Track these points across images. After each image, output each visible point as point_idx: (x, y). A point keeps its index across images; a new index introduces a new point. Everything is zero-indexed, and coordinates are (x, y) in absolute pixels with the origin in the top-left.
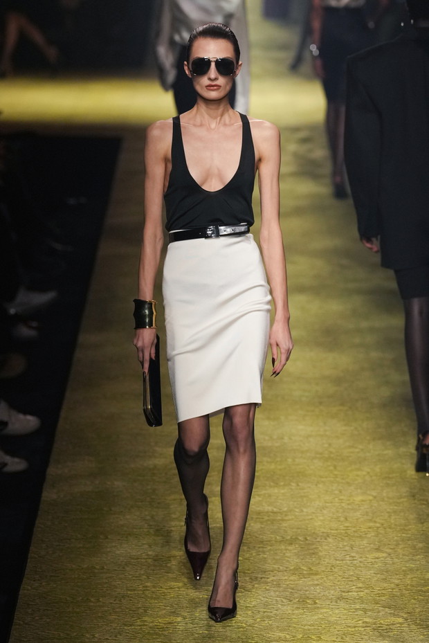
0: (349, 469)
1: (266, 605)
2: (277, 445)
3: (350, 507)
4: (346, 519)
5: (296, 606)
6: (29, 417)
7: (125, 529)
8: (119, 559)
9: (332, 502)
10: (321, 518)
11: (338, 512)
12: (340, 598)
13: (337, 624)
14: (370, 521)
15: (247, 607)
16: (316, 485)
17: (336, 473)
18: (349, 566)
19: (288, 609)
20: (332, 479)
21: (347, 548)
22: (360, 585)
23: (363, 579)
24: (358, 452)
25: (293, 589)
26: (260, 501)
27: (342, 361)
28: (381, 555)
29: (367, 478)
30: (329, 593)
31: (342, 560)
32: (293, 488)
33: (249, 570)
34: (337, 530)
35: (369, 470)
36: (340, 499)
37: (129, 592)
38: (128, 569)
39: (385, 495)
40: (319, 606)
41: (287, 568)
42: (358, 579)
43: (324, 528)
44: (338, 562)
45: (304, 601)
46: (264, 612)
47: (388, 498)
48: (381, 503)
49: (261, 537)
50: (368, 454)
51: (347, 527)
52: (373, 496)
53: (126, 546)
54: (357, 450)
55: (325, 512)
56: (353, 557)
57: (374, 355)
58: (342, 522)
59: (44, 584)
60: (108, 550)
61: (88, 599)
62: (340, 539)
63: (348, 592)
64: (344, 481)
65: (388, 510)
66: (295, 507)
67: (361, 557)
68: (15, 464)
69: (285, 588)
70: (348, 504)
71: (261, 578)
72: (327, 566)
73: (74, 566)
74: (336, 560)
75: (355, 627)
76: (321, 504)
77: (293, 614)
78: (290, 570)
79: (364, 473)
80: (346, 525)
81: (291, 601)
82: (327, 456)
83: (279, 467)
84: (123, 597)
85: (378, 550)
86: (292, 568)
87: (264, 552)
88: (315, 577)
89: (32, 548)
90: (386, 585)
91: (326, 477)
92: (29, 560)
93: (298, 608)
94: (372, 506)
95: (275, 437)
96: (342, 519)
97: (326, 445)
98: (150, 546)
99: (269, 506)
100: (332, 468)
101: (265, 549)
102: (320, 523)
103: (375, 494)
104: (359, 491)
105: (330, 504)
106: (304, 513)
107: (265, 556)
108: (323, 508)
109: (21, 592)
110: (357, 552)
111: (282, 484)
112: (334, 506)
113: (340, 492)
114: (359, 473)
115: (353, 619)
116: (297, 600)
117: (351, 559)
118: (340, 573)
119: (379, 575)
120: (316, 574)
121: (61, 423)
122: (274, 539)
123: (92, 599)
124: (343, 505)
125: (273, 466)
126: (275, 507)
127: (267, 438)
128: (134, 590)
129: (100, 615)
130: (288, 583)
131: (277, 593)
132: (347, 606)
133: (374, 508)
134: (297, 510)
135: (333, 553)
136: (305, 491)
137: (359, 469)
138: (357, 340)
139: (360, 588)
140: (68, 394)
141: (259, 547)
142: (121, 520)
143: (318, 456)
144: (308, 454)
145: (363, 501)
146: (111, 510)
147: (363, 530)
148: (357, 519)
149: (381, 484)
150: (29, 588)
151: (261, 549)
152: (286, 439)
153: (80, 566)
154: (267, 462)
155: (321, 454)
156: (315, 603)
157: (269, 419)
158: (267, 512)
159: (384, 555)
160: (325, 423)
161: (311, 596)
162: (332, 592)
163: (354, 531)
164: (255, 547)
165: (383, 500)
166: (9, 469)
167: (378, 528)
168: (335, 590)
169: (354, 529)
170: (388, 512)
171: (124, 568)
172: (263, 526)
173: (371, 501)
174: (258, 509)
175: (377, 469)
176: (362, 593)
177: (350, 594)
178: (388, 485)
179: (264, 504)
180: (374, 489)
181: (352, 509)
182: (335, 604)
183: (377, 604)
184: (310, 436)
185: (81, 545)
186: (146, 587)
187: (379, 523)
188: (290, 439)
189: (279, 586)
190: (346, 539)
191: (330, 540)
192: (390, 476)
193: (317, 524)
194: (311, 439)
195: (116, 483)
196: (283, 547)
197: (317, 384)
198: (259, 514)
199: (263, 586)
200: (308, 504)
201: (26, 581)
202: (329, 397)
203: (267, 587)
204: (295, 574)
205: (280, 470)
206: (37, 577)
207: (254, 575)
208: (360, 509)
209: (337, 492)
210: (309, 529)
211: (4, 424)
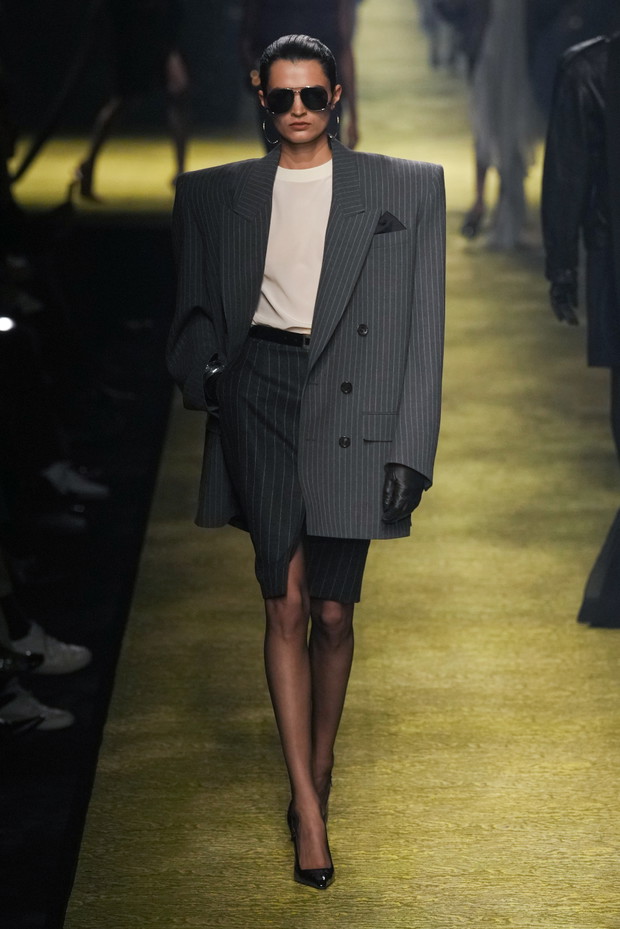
0: (556, 721)
2: (446, 686)
3: (556, 778)
4: (552, 797)
6: (75, 648)
7: (222, 813)
8: (214, 860)
9: (529, 772)
10: (514, 796)
11: (538, 785)
12: (544, 915)
14: (588, 799)
16: (506, 746)
17: (535, 728)
18: (556, 867)
20: (531, 737)
21: (554, 840)
22: (575, 895)
23: (578, 886)
24: (568, 697)
25: (474, 902)
26: (422, 771)
27: (541, 561)
28: (604, 850)
29: (582, 735)
30: (528, 907)
31: (547, 859)
32: (472, 750)
33: (407, 874)
34: (538, 813)
35: (583, 723)
36: (541, 767)
37: (230, 909)
38: (227, 874)
39: (608, 760)
41: (464, 870)
42: (571, 885)
43: (519, 811)
44: (540, 861)
45: (490, 920)
47: (613, 764)
48: (603, 772)
49: (425, 824)
50: (582, 700)
51: (555, 808)
52: (590, 762)
53: (224, 839)
54: (566, 693)
55: (520, 786)
56: (563, 853)
58: (545, 801)
59: (103, 897)
60: (198, 845)
61: (168, 920)
62: (543, 827)
63: (557, 905)
64: (547, 740)
65: (614, 783)
66: (476, 780)
67: (575, 854)
68: (57, 719)
69: (462, 901)
70: (554, 775)
71: (427, 886)
72: (525, 867)
73: (146, 870)
74: (538, 858)
76: (513, 775)
78: (470, 874)
79: (577, 728)
80: (552, 805)
81: (471, 920)
82: (521, 702)
83: (449, 720)
84: (220, 916)
85: (600, 842)
86: (472, 871)
87: (429, 847)
88: (507, 885)
89: (84, 845)
90: (613, 895)
91: (521, 735)
92: (79, 862)
94: (589, 778)
95: (443, 675)
96: (546, 797)
97: (520, 687)
98: (260, 840)
99: (435, 777)
100: (528, 720)
101: (431, 843)
102: (512, 803)
103: (594, 759)
104: (570, 754)
105: (527, 775)
106: (489, 789)
107: (432, 853)
108: (517, 781)
109: (69, 909)
110: (569, 847)
111: (455, 744)
112: (533, 777)
113: (543, 756)
114: (570, 727)
116: (481, 918)
117: (560, 856)
118: (545, 878)
119: (602, 881)
120: (507, 880)
121: (123, 656)
122: (444, 827)
123: (175, 920)
125: (441, 718)
126: (445, 780)
127: (430, 676)
128: (238, 905)
130: (467, 892)
131: (451, 908)
133: (592, 779)
134: (477, 784)
135: (533, 847)
136: (489, 755)
137: (568, 722)
138: (563, 529)
139: (575, 899)
140: (133, 613)
141: (423, 840)
142: (215, 801)
143: (507, 702)
144: (493, 700)
145: (576, 769)
146: (200, 786)
147: (577, 813)
148: (568, 797)
149: (603, 745)
150: (81, 903)
151: (425, 843)
152: (460, 679)
153: (154, 870)
154: (433, 713)
155: (513, 700)
156: (508, 922)
157: (433, 647)
158: (433, 788)
159: (610, 850)
160: (517, 653)
161: (501, 912)
162: (533, 906)
163: (564, 816)
164: (416, 839)
165: (606, 769)
167: (599, 809)
168: (537, 903)
169: (564, 812)
170: (614, 786)
171: (221, 873)
172: (427, 808)
173: (588, 768)
174: (421, 782)
175: (597, 722)
176: (577, 907)
177: (559, 908)
178: (613, 746)
179: (429, 775)
180: (592, 752)
181: (560, 782)
182: (537, 923)
183: (599, 923)
184: (494, 673)
185: (158, 839)
186: (256, 900)
187: (601, 802)
188: (466, 677)
189: (453, 897)
190: (552, 826)
191: (528, 828)
192: (617, 731)
193: (508, 805)
194: (497, 678)
195: (207, 745)
196: (459, 840)
197: (504, 595)
198: (422, 789)
199: (430, 898)
200: (495, 775)
201: (74, 893)
202: (523, 614)
203: (436, 900)
204: (477, 880)
205: (451, 723)
206: (92, 886)
207: (415, 881)
208: (572, 782)
209: (536, 756)
210: (497, 812)
211: (38, 658)
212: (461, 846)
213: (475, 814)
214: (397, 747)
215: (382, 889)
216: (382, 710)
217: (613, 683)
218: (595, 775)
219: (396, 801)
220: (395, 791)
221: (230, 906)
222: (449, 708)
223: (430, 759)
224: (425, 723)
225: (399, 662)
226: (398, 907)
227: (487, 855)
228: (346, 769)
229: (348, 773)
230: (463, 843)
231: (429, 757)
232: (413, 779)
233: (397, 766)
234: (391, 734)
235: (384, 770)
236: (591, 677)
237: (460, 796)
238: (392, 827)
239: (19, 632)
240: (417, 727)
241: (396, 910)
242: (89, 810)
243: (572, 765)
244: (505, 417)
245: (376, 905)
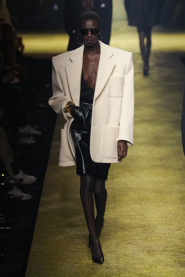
0: (167, 196)
1: (133, 254)
2: (136, 186)
3: (167, 212)
4: (166, 217)
5: (146, 254)
6: (32, 177)
7: (74, 223)
8: (71, 236)
9: (159, 210)
10: (155, 217)
11: (162, 214)
12: (164, 250)
13: (163, 261)
14: (176, 218)
15: (125, 255)
16: (153, 203)
17: (161, 198)
18: (167, 237)
19: (143, 255)
20: (160, 200)
21: (167, 229)
22: (172, 245)
23: (173, 242)
24: (170, 189)
25: (144, 247)
26: (129, 210)
27: (162, 151)
28: (181, 232)
29: (174, 200)
30: (159, 248)
31: (165, 234)
32: (143, 204)
33: (125, 239)
34: (162, 222)
35: (174, 196)
36: (163, 209)
37: (76, 250)
39: (181, 206)
40: (155, 254)
41: (141, 238)
42: (171, 242)
43: (157, 221)
44: (163, 235)
45: (149, 252)
46: (133, 257)
47: (183, 208)
48: (180, 210)
49: (130, 225)
50: (174, 190)
51: (166, 220)
53: (74, 230)
54: (170, 188)
55: (157, 214)
56: (169, 233)
57: (176, 148)
58: (164, 218)
59: (40, 247)
60: (67, 232)
61: (59, 253)
62: (163, 226)
63: (167, 248)
64: (164, 201)
65: (183, 213)
67: (173, 233)
68: (27, 197)
69: (141, 247)
70: (167, 211)
71: (131, 243)
72: (158, 237)
73: (52, 239)
74: (162, 234)
75: (171, 262)
76: (155, 211)
77: (145, 257)
78: (143, 239)
79: (173, 198)
80: (166, 219)
81: (143, 252)
82: (157, 191)
83: (137, 196)
84: (73, 252)
85: (179, 230)
86: (144, 238)
87: (132, 232)
88: (153, 242)
89: (35, 232)
90: (183, 244)
91: (157, 200)
92: (34, 237)
93: (146, 255)
94: (176, 212)
95: (135, 183)
96: (164, 217)
98: (84, 230)
99: (133, 212)
100: (159, 196)
101: (132, 230)
102: (155, 219)
103: (177, 206)
104: (171, 205)
106: (148, 215)
107: (132, 233)
109: (31, 250)
110: (171, 231)
111: (138, 203)
112: (161, 212)
113: (163, 206)
114: (171, 198)
115: (170, 259)
116: (146, 251)
117: (168, 234)
118: (164, 240)
119: (180, 241)
120: (154, 241)
121: (46, 179)
122: (136, 226)
123: (61, 253)
124: (164, 211)
125: (135, 195)
126: (136, 213)
127: (132, 184)
128: (78, 249)
129: (64, 259)
130: (142, 244)
131: (138, 249)
132: (167, 254)
133: (177, 212)
134: (145, 214)
135: (161, 231)
136: (148, 206)
137: (170, 196)
138: (168, 142)
139: (172, 246)
140: (48, 167)
141: (130, 230)
142: (72, 219)
143: (153, 191)
145: (173, 209)
147: (173, 222)
148: (170, 217)
149: (180, 202)
150: (34, 249)
152: (140, 184)
153: (55, 239)
154: (132, 194)
155: (155, 190)
156: (154, 253)
157: (132, 175)
158: (133, 215)
159: (182, 232)
160: (156, 177)
161: (152, 250)
162: (161, 248)
163: (169, 222)
164: (128, 230)
165: (181, 209)
166: (23, 199)
167: (179, 220)
168: (162, 247)
169: (169, 221)
170: (183, 214)
172: (131, 221)
173: (176, 209)
175: (178, 196)
176: (173, 248)
177: (168, 248)
178: (183, 203)
179: (131, 212)
180: (177, 205)
182: (162, 253)
183: (179, 252)
184: (150, 183)
185: (55, 230)
186: (83, 247)
187: (179, 218)
188: (142, 184)
189: (138, 246)
190: (166, 225)
191: (159, 226)
192: (184, 199)
193: (154, 220)
194: (150, 184)
195: (69, 204)
196: (140, 230)
197: (152, 161)
198: (129, 215)
199: (132, 246)
200: (150, 211)
201: (32, 246)
202: (157, 166)
203: (134, 246)
204: (145, 241)
205: (138, 197)
206: (37, 244)
207: (128, 241)
208: (171, 213)
209: (161, 206)
210: (150, 222)
211: (22, 180)
212: (140, 231)
213: (144, 222)
214: (122, 204)
215: (118, 244)
216: (118, 193)
217: (183, 185)
218: (178, 211)
219: (122, 219)
220: (122, 216)
221: (76, 249)
222: (137, 193)
223: (132, 207)
224: (130, 197)
225: (123, 180)
226: (123, 249)
227: (148, 234)
228: (108, 210)
229: (109, 211)
230: (141, 230)
231: (132, 206)
232: (127, 213)
233: (122, 209)
234: (121, 200)
235: (119, 210)
236: (177, 183)
237: (140, 217)
238: (121, 226)
239: (16, 173)
240: (128, 198)
241: (122, 249)
242: (36, 222)
243: (171, 208)
244: (152, 111)
245: (117, 248)
